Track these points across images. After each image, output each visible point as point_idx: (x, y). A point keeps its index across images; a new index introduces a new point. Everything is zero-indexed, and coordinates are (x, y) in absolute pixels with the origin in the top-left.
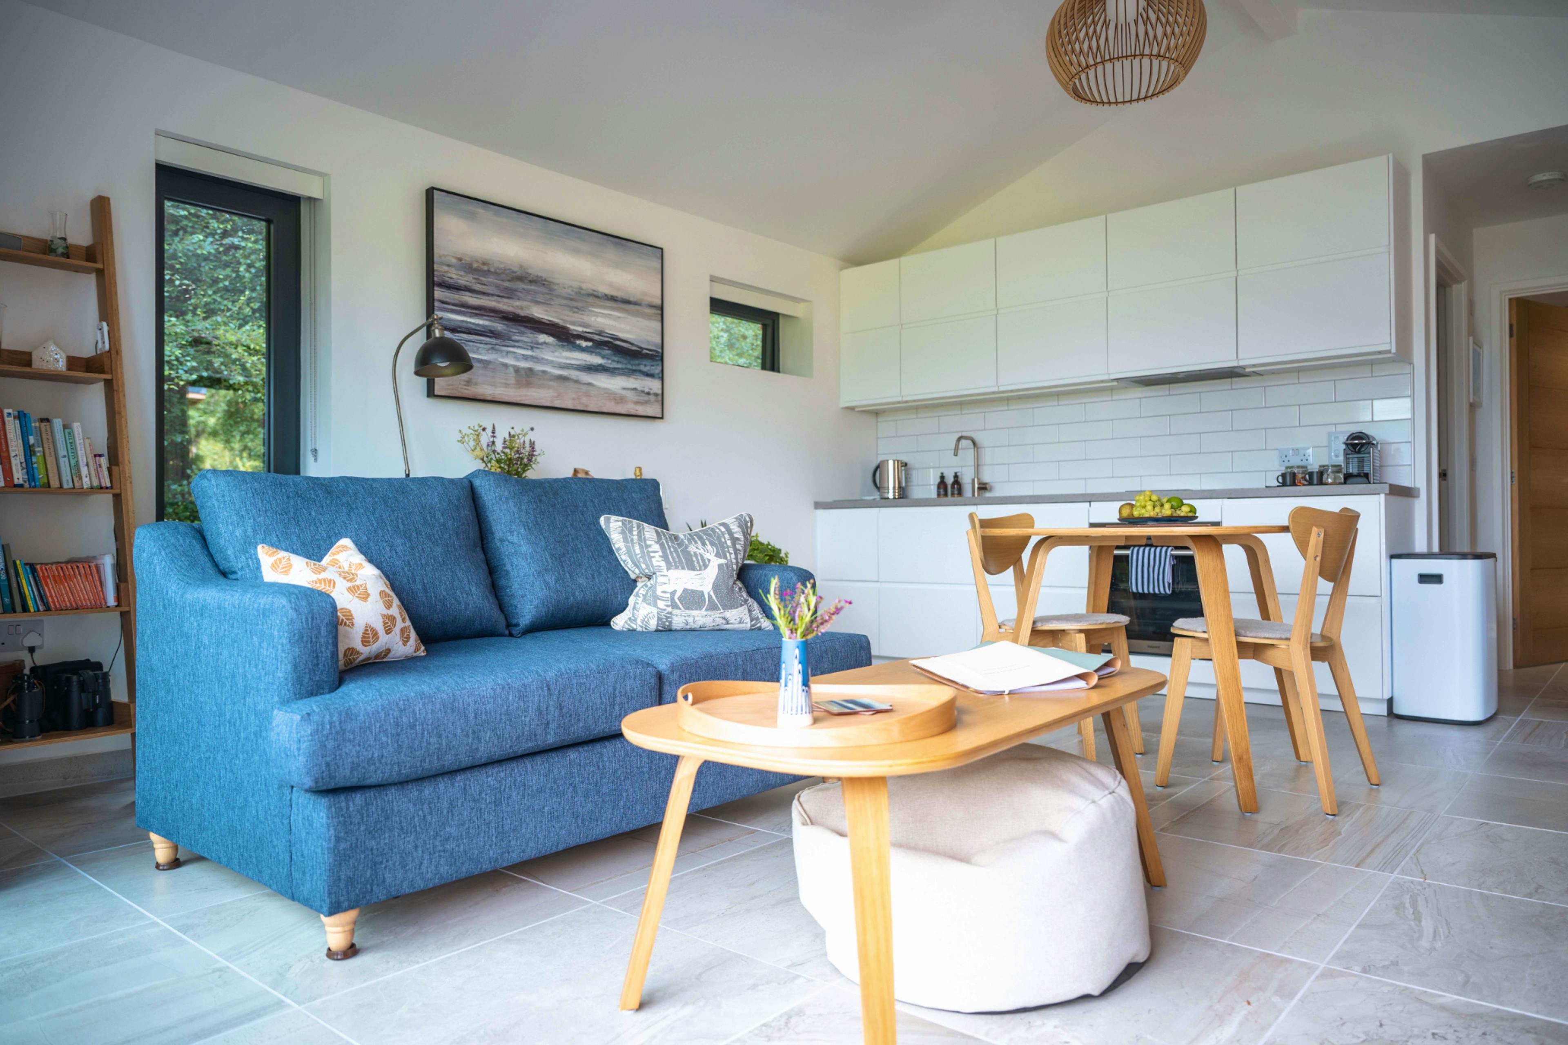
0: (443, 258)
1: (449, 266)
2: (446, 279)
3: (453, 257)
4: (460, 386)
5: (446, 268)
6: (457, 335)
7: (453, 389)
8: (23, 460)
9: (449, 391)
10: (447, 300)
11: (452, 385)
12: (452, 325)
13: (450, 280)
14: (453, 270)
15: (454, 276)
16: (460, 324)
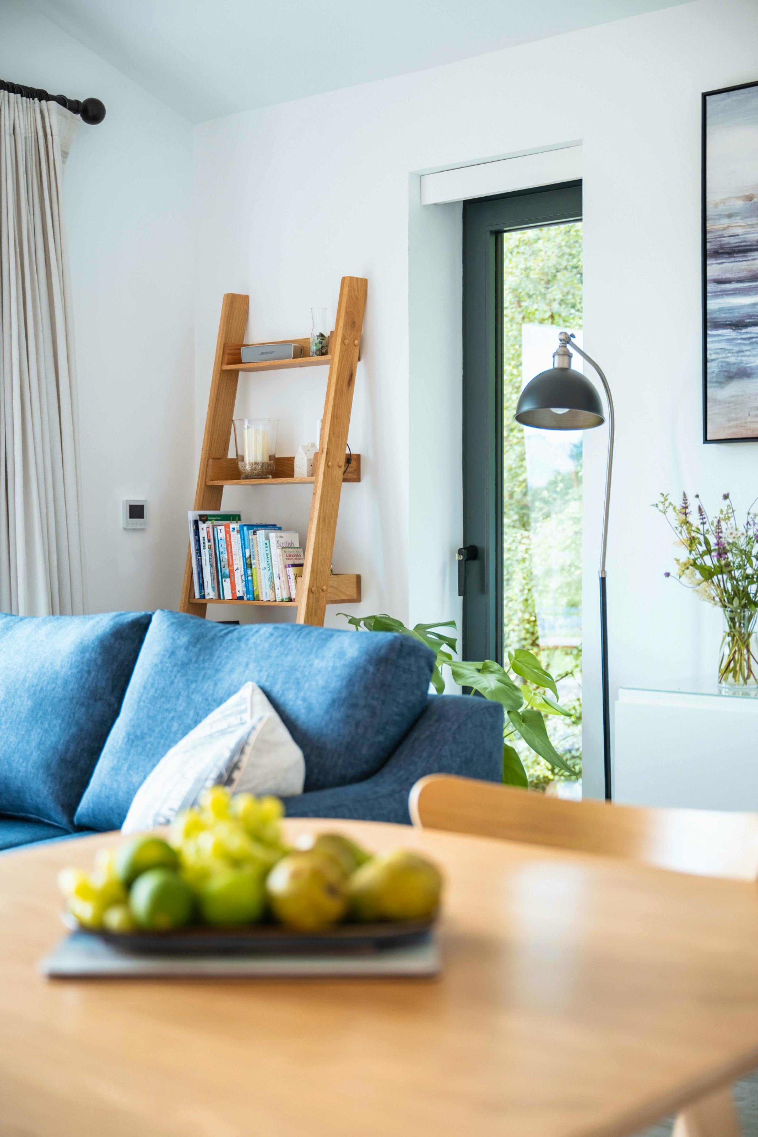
0: (721, 207)
1: (730, 216)
2: (726, 240)
3: (738, 198)
4: (749, 419)
5: (725, 222)
6: (744, 331)
7: (736, 426)
8: (243, 573)
9: (731, 431)
10: (728, 276)
11: (737, 419)
12: (735, 316)
13: (733, 241)
14: (739, 221)
15: (738, 231)
16: (750, 311)
